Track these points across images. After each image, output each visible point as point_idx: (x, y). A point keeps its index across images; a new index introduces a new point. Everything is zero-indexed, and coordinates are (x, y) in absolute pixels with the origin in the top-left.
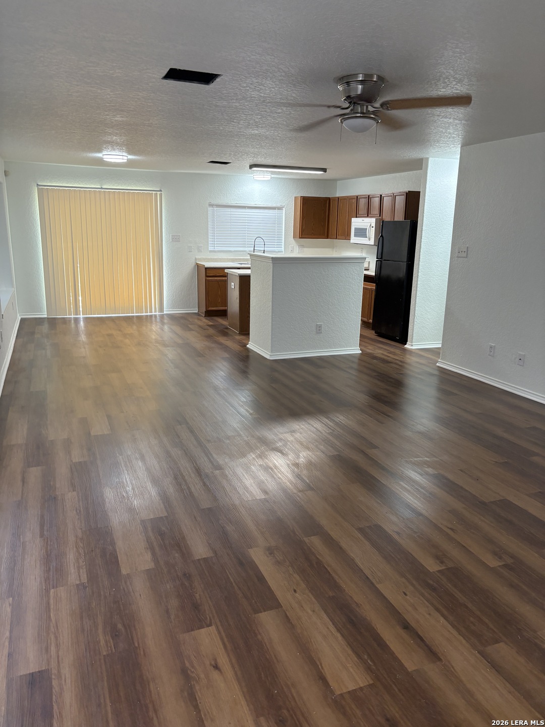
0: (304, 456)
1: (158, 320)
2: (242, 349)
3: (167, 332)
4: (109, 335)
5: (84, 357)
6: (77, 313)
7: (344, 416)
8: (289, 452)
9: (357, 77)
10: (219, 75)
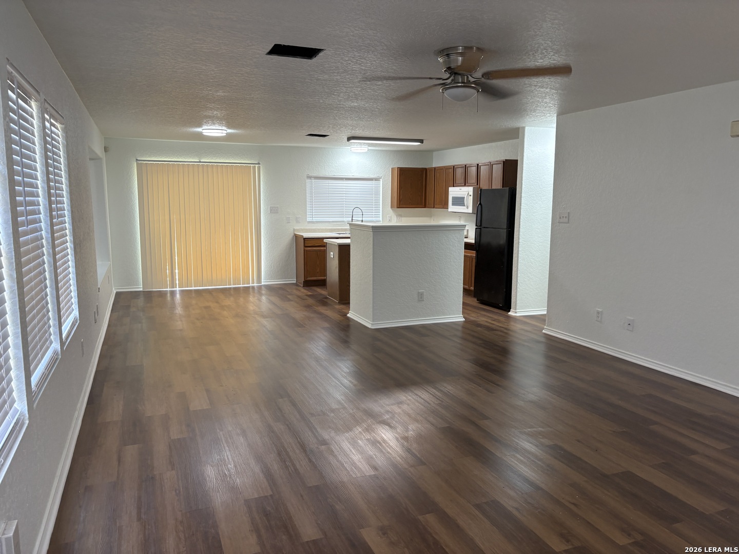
0: (413, 429)
1: (256, 291)
2: (342, 318)
3: (264, 302)
4: (206, 307)
5: (181, 330)
6: (173, 285)
7: (452, 387)
8: (397, 425)
9: (457, 50)
10: (323, 50)
